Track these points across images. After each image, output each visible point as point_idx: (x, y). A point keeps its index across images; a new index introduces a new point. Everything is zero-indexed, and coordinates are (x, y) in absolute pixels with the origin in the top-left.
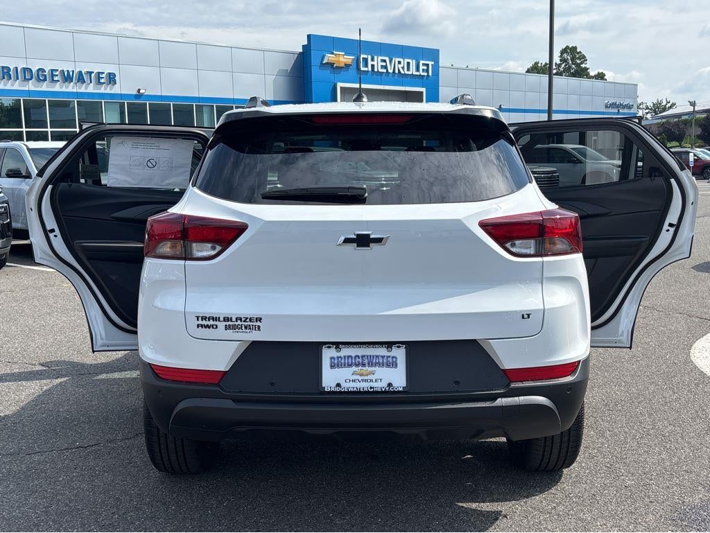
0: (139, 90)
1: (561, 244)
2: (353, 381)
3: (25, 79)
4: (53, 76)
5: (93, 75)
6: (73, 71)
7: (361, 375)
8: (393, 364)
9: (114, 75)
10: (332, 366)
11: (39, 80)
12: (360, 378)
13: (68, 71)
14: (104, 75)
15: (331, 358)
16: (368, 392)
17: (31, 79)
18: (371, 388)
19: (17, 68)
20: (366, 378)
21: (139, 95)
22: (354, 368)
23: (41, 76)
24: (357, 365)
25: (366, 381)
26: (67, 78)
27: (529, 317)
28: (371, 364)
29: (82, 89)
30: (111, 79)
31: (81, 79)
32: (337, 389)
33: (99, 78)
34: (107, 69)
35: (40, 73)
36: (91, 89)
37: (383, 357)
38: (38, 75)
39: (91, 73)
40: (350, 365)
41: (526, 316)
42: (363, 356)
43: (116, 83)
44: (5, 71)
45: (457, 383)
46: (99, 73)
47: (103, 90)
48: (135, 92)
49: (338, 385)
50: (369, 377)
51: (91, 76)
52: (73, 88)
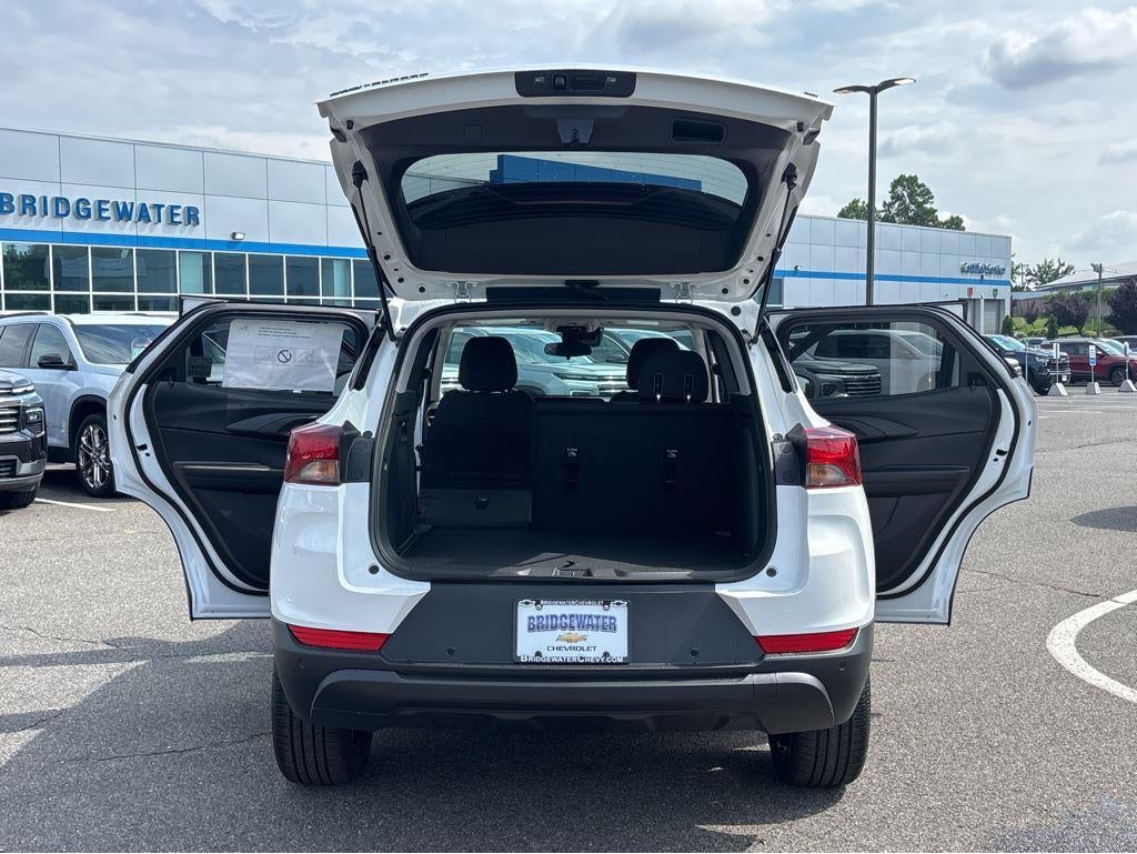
0: (234, 234)
1: (833, 474)
2: (559, 649)
3: (58, 215)
4: (101, 210)
5: (163, 210)
6: (132, 204)
7: (569, 641)
8: (611, 627)
9: (196, 210)
10: (530, 629)
11: (78, 216)
12: (568, 645)
13: (124, 203)
14: (179, 211)
15: (530, 618)
16: (574, 664)
17: (66, 215)
18: (581, 658)
19: (45, 198)
20: (574, 645)
21: (234, 243)
22: (559, 632)
23: (82, 210)
24: (564, 628)
25: (575, 648)
26: (123, 214)
28: (582, 626)
29: (145, 230)
30: (192, 216)
31: (144, 215)
32: (537, 659)
33: (173, 215)
34: (186, 201)
35: (81, 206)
36: (159, 230)
37: (597, 617)
38: (78, 208)
39: (159, 207)
40: (554, 628)
43: (198, 223)
44: (27, 202)
45: (694, 653)
46: (173, 207)
47: (179, 232)
48: (228, 238)
49: (538, 654)
50: (579, 644)
51: (159, 212)
52: (131, 229)
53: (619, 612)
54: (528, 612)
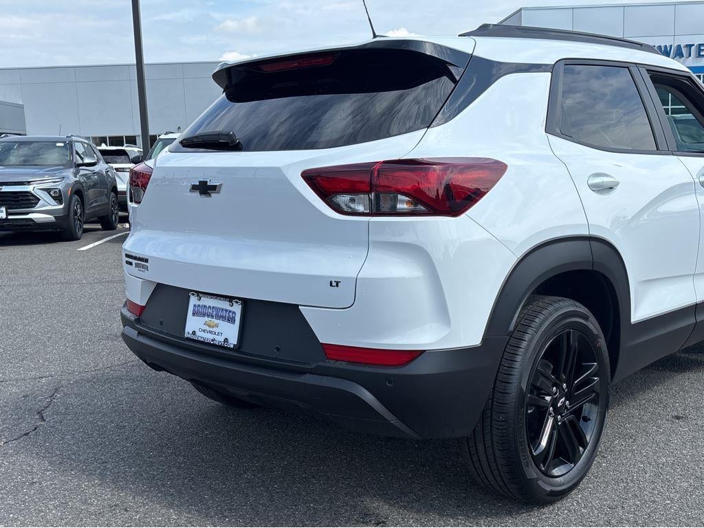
2: (204, 331)
5: (693, 48)
6: (671, 46)
7: (210, 326)
8: (232, 319)
10: (194, 314)
12: (208, 329)
13: (666, 46)
15: (195, 305)
16: (208, 344)
18: (212, 340)
20: (211, 329)
22: (206, 319)
24: (208, 316)
25: (211, 332)
26: (665, 52)
27: (337, 286)
28: (219, 317)
31: (679, 53)
32: (192, 337)
33: (700, 51)
37: (226, 310)
39: (691, 46)
40: (204, 315)
41: (334, 284)
42: (213, 308)
45: (278, 349)
46: (700, 45)
49: (194, 333)
50: (214, 329)
51: (690, 49)
53: (237, 309)
54: (193, 300)
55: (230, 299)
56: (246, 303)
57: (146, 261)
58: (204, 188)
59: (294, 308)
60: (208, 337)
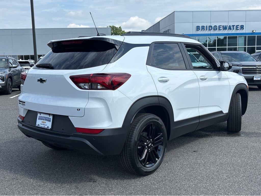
0: (253, 31)
3: (210, 30)
4: (219, 28)
5: (235, 27)
6: (227, 26)
7: (43, 123)
8: (50, 120)
9: (243, 26)
10: (39, 119)
11: (214, 30)
12: (43, 124)
13: (225, 26)
14: (239, 26)
16: (43, 128)
17: (212, 29)
19: (207, 26)
20: (44, 124)
21: (253, 33)
22: (42, 120)
23: (215, 28)
25: (43, 125)
26: (225, 28)
27: (79, 110)
29: (230, 32)
30: (242, 27)
31: (230, 28)
34: (240, 24)
35: (215, 27)
36: (234, 31)
37: (48, 118)
38: (214, 27)
39: (233, 26)
41: (78, 110)
42: (44, 117)
43: (243, 29)
44: (203, 27)
45: (63, 129)
46: (237, 26)
47: (238, 32)
48: (251, 32)
49: (39, 125)
51: (234, 27)
52: (227, 32)
53: (51, 117)
54: (39, 115)
55: (49, 114)
56: (54, 116)
57: (25, 103)
58: (41, 81)
59: (67, 117)
60: (43, 126)
